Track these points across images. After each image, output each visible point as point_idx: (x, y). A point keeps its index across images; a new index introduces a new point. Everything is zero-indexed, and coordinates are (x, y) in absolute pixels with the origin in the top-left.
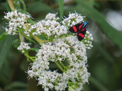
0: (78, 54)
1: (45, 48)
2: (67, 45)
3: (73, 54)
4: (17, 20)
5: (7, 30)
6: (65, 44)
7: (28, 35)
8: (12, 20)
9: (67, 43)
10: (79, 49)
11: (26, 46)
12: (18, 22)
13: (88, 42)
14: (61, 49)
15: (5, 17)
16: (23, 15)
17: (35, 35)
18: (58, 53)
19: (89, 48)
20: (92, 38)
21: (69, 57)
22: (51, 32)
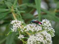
0: (48, 40)
1: (31, 38)
2: (42, 36)
3: (45, 40)
4: (17, 24)
5: (12, 29)
6: (41, 35)
7: (23, 32)
8: (14, 24)
9: (42, 35)
10: (48, 37)
11: (22, 36)
12: (17, 25)
13: (53, 33)
14: (39, 38)
15: (11, 23)
16: (20, 22)
17: (26, 31)
18: (38, 40)
19: (53, 36)
20: (54, 32)
21: (43, 41)
22: (34, 30)
